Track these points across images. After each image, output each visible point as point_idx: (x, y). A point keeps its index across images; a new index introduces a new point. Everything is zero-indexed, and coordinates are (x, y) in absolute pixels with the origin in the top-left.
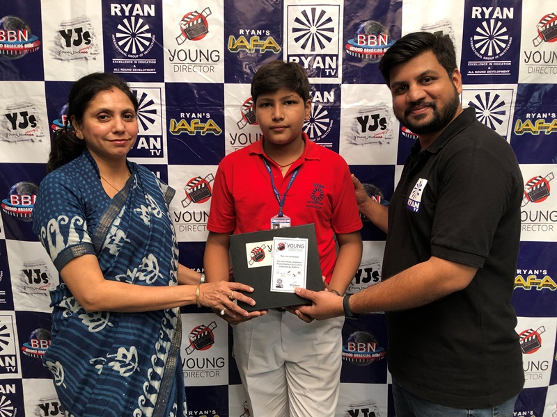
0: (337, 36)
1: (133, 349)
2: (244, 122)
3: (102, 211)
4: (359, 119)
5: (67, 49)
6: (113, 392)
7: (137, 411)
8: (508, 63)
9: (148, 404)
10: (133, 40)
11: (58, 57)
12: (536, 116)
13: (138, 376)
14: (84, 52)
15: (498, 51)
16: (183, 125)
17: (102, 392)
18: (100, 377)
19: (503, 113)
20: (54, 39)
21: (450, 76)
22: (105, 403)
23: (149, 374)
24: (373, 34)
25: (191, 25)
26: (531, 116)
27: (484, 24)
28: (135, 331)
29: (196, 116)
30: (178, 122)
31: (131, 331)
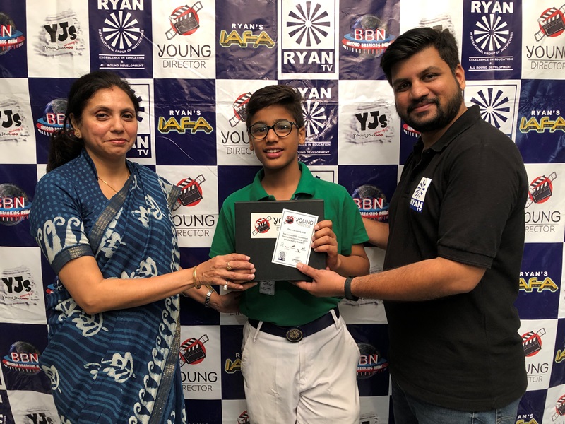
0: (333, 31)
1: (128, 355)
2: (236, 119)
3: (99, 213)
4: (358, 116)
5: (51, 44)
6: (109, 398)
7: (132, 418)
8: (510, 58)
9: (143, 411)
10: (120, 36)
11: (42, 52)
12: (541, 113)
13: (134, 383)
14: (69, 48)
15: (499, 46)
16: (172, 123)
17: (97, 398)
18: (95, 383)
19: (507, 110)
20: (38, 35)
21: (453, 72)
22: (102, 409)
23: (145, 380)
24: (370, 29)
25: (181, 19)
26: (536, 113)
27: (484, 18)
28: (131, 337)
29: (186, 113)
30: (167, 120)
31: (126, 337)
